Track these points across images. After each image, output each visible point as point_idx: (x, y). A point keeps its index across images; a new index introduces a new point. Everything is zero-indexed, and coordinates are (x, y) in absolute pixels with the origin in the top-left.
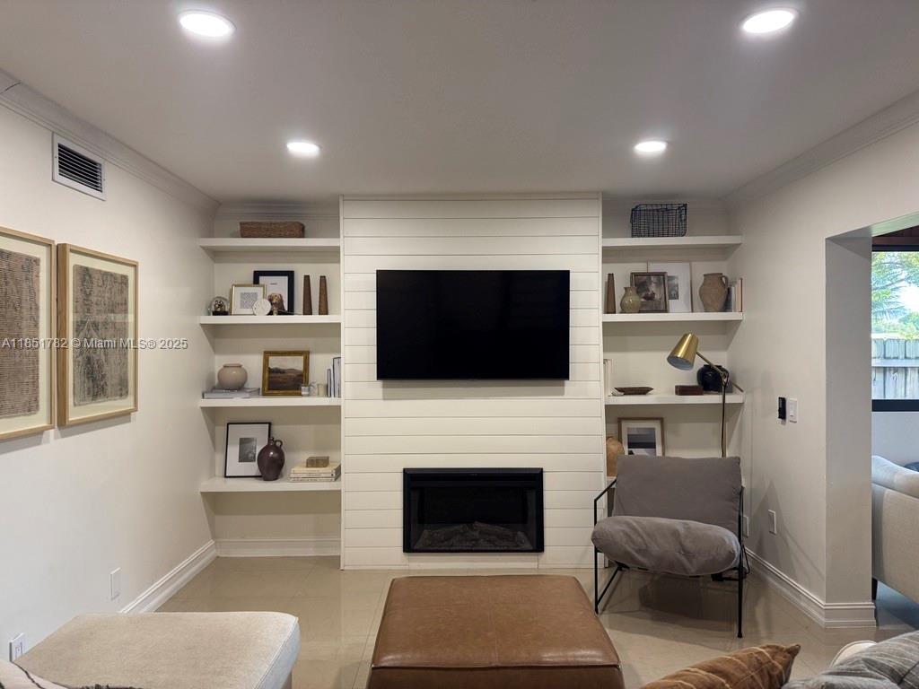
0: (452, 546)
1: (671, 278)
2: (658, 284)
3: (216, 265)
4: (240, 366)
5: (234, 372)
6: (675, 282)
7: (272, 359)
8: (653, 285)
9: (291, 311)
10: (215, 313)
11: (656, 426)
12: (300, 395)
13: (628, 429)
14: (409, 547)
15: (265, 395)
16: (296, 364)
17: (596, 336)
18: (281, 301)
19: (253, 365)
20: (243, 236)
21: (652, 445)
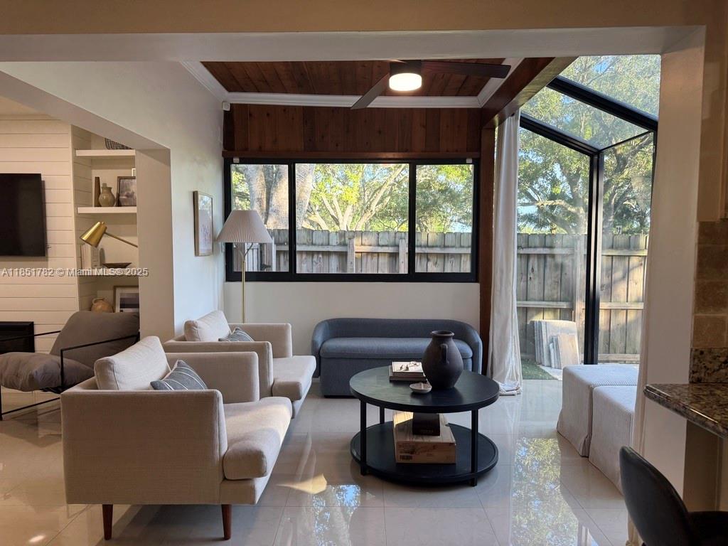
8: (134, 186)
17: (70, 223)
21: (136, 306)
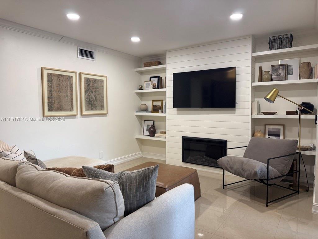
0: (197, 162)
1: (290, 66)
2: (283, 69)
3: (142, 76)
4: (146, 104)
5: (144, 106)
6: (292, 67)
7: (154, 102)
8: (281, 69)
9: (158, 88)
10: (139, 90)
11: (281, 128)
12: (159, 113)
13: (269, 129)
14: (184, 160)
15: (152, 113)
16: (159, 104)
17: (249, 91)
18: (156, 85)
19: (149, 104)
20: (145, 67)
21: (279, 136)
